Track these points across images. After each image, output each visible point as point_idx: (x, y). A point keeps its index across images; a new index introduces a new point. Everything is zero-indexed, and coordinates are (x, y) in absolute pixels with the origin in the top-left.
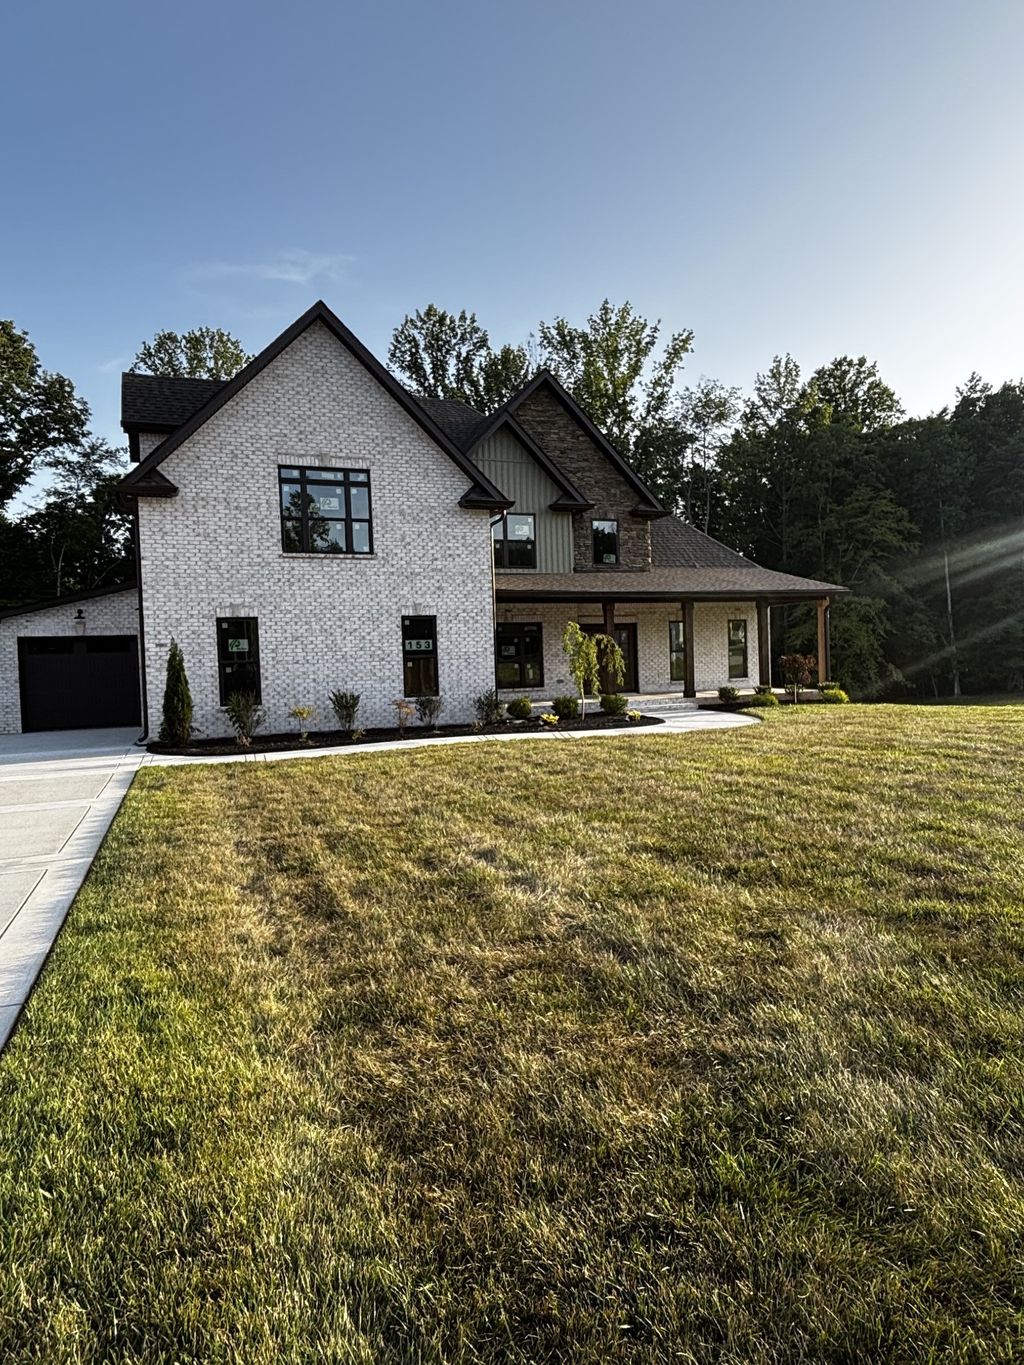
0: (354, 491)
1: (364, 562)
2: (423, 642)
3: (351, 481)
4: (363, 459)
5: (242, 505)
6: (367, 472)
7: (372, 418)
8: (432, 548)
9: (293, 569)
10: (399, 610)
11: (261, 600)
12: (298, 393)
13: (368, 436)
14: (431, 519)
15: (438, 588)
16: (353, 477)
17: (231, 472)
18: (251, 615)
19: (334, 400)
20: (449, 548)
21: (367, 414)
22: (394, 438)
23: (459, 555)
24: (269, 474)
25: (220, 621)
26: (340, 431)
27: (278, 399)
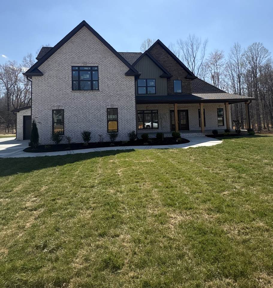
0: (94, 72)
1: (95, 92)
2: (114, 116)
3: (93, 70)
4: (96, 63)
5: (61, 78)
6: (97, 67)
7: (99, 52)
8: (117, 88)
9: (75, 95)
10: (106, 107)
11: (65, 104)
12: (78, 46)
13: (98, 57)
14: (116, 80)
15: (118, 100)
16: (93, 68)
17: (58, 69)
18: (62, 109)
19: (88, 48)
20: (122, 88)
22: (106, 57)
23: (125, 90)
24: (69, 69)
25: (53, 110)
26: (90, 56)
27: (72, 48)
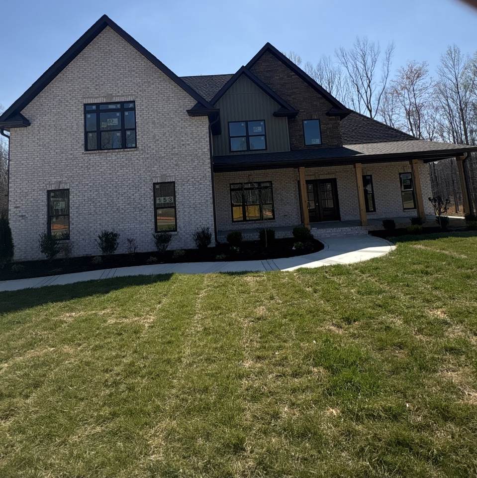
0: (126, 113)
1: (130, 153)
2: (167, 198)
3: (126, 108)
4: (132, 95)
5: (63, 127)
6: (134, 102)
7: (137, 73)
8: (172, 141)
9: (90, 160)
10: (152, 179)
11: (72, 179)
12: (96, 65)
13: (134, 83)
14: (172, 125)
15: (176, 165)
16: (126, 106)
17: (59, 110)
18: (66, 188)
19: (116, 66)
20: (183, 141)
21: (134, 71)
22: (149, 82)
23: (188, 144)
24: (78, 109)
25: (49, 192)
26: (119, 82)
27: (85, 69)
